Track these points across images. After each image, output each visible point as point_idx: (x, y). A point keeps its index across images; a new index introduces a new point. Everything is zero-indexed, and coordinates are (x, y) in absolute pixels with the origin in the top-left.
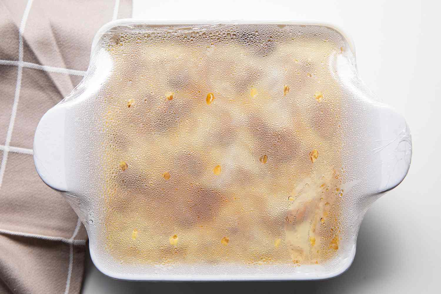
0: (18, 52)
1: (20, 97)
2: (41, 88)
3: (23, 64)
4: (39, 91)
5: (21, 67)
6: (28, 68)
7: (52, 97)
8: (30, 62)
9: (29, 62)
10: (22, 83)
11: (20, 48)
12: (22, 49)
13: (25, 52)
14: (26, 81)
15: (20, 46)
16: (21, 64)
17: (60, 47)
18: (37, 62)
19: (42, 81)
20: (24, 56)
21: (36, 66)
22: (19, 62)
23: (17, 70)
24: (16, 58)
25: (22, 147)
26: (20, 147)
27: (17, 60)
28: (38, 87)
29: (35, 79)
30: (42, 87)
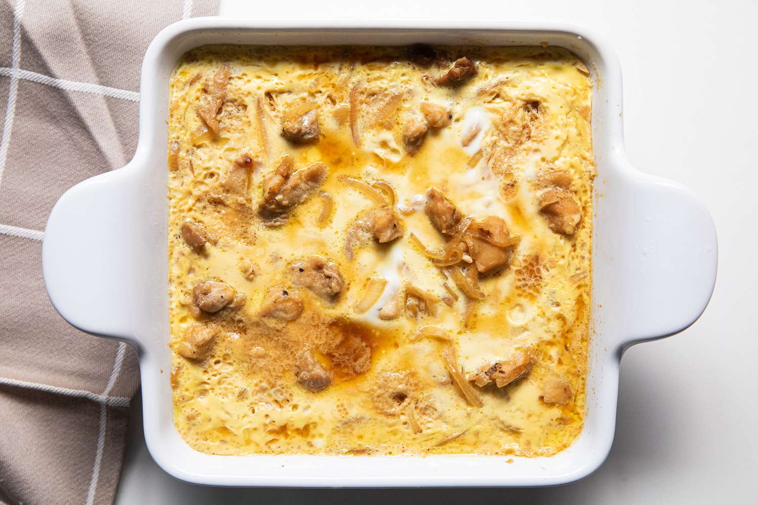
0: (11, 51)
1: (13, 133)
2: (53, 119)
3: (20, 74)
4: (48, 124)
5: (16, 78)
6: (29, 81)
7: (73, 135)
8: (34, 71)
9: (30, 71)
10: (17, 108)
11: (15, 45)
12: (19, 46)
13: (23, 52)
14: (25, 105)
15: (16, 40)
16: (17, 73)
17: (88, 45)
18: (47, 72)
19: (54, 106)
20: (22, 59)
21: (43, 78)
22: (12, 69)
23: (9, 84)
24: (6, 62)
25: (16, 225)
26: (12, 225)
27: (10, 65)
28: (48, 116)
29: (42, 102)
30: (54, 117)
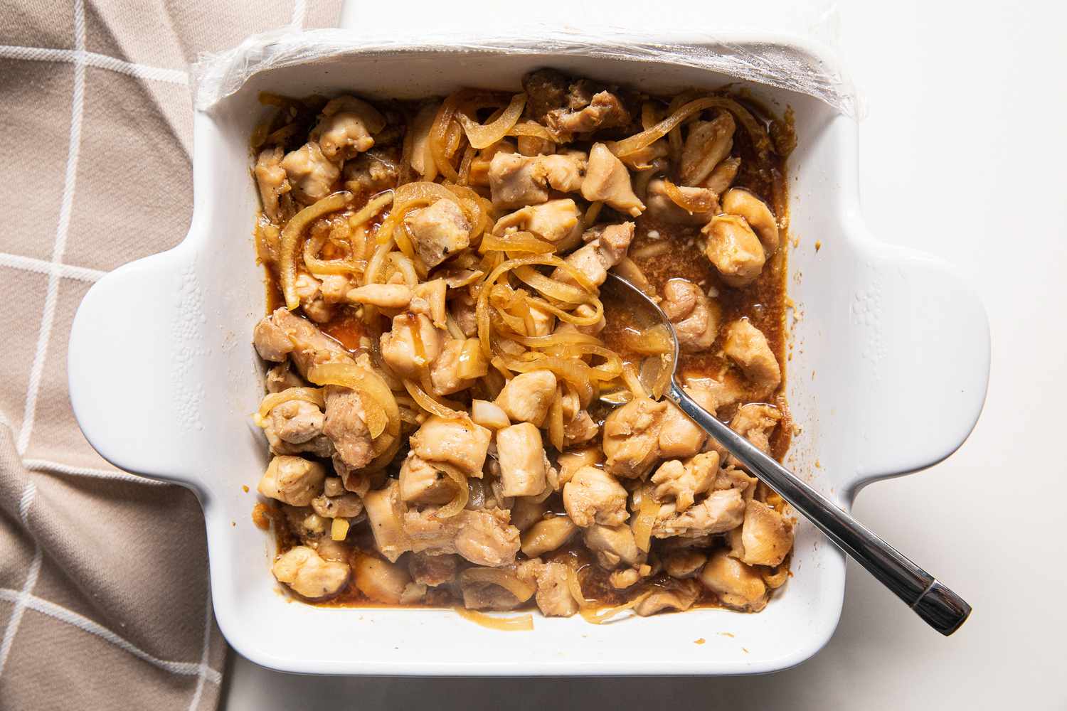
0: (73, 26)
1: (82, 142)
2: (131, 121)
3: (86, 59)
4: (125, 128)
5: (81, 65)
6: (98, 68)
7: (158, 144)
8: (104, 54)
9: (99, 53)
10: (85, 107)
11: (78, 17)
12: (83, 18)
13: (89, 27)
14: (95, 103)
15: (78, 10)
16: (83, 57)
17: (173, 17)
18: (120, 55)
19: (132, 104)
20: (88, 37)
21: (115, 63)
22: (76, 52)
23: (74, 73)
24: (68, 42)
25: (92, 267)
26: (89, 267)
27: (72, 47)
28: (124, 117)
29: (116, 97)
30: (133, 119)
